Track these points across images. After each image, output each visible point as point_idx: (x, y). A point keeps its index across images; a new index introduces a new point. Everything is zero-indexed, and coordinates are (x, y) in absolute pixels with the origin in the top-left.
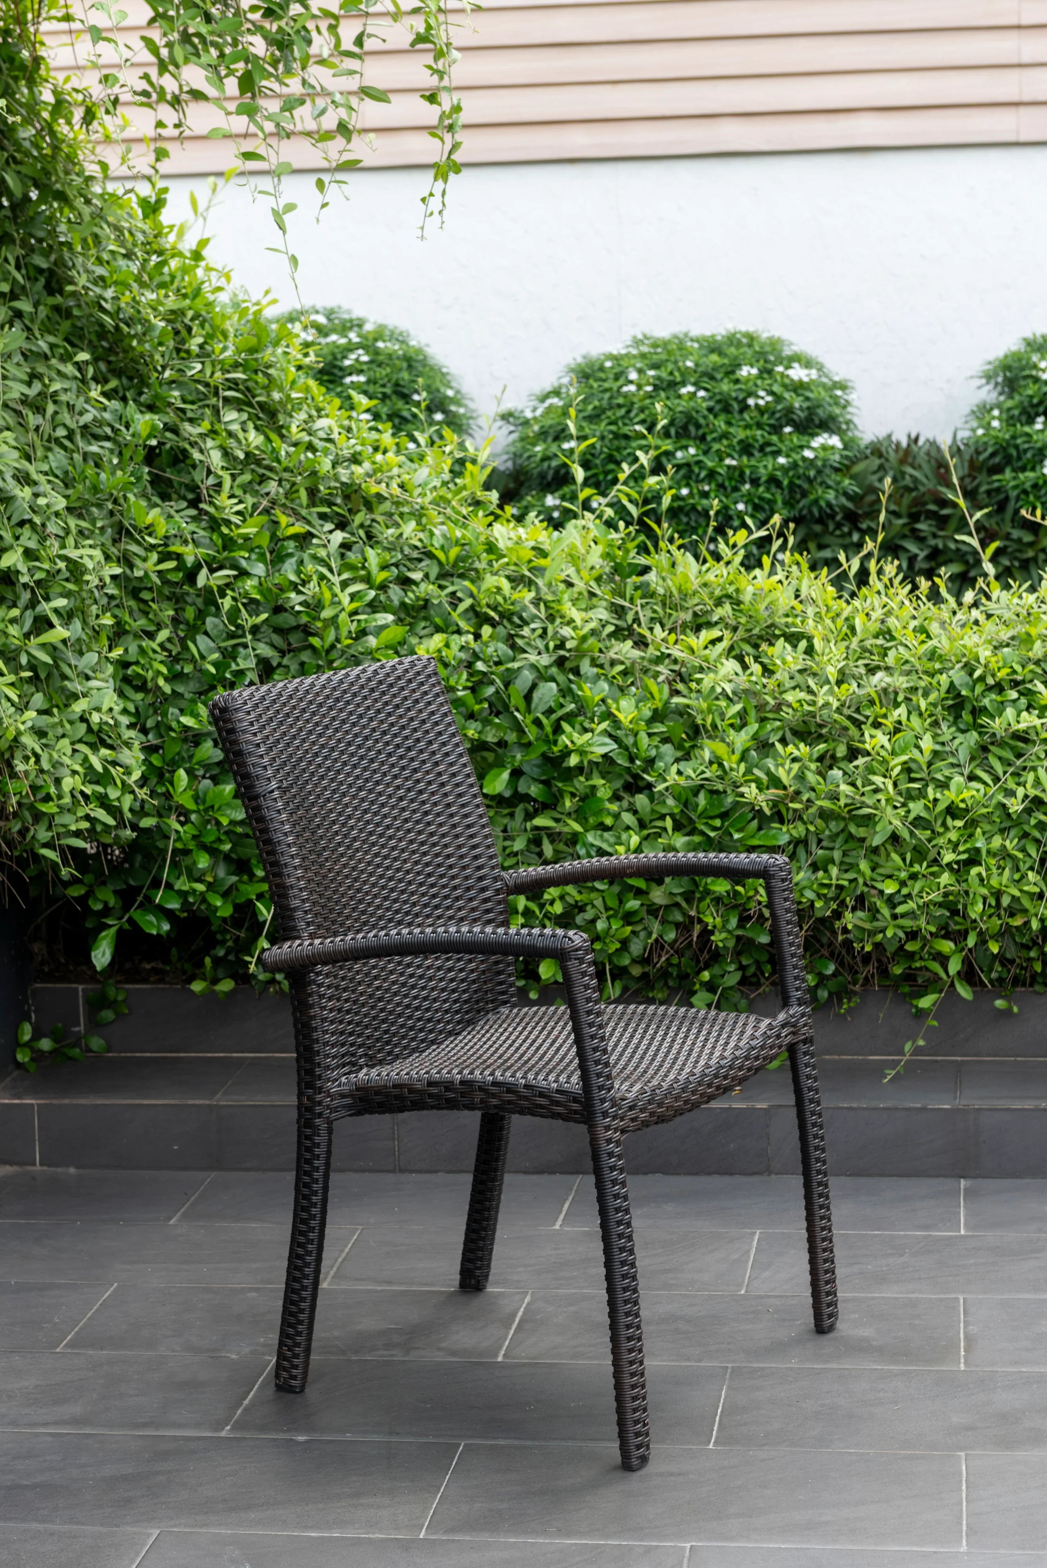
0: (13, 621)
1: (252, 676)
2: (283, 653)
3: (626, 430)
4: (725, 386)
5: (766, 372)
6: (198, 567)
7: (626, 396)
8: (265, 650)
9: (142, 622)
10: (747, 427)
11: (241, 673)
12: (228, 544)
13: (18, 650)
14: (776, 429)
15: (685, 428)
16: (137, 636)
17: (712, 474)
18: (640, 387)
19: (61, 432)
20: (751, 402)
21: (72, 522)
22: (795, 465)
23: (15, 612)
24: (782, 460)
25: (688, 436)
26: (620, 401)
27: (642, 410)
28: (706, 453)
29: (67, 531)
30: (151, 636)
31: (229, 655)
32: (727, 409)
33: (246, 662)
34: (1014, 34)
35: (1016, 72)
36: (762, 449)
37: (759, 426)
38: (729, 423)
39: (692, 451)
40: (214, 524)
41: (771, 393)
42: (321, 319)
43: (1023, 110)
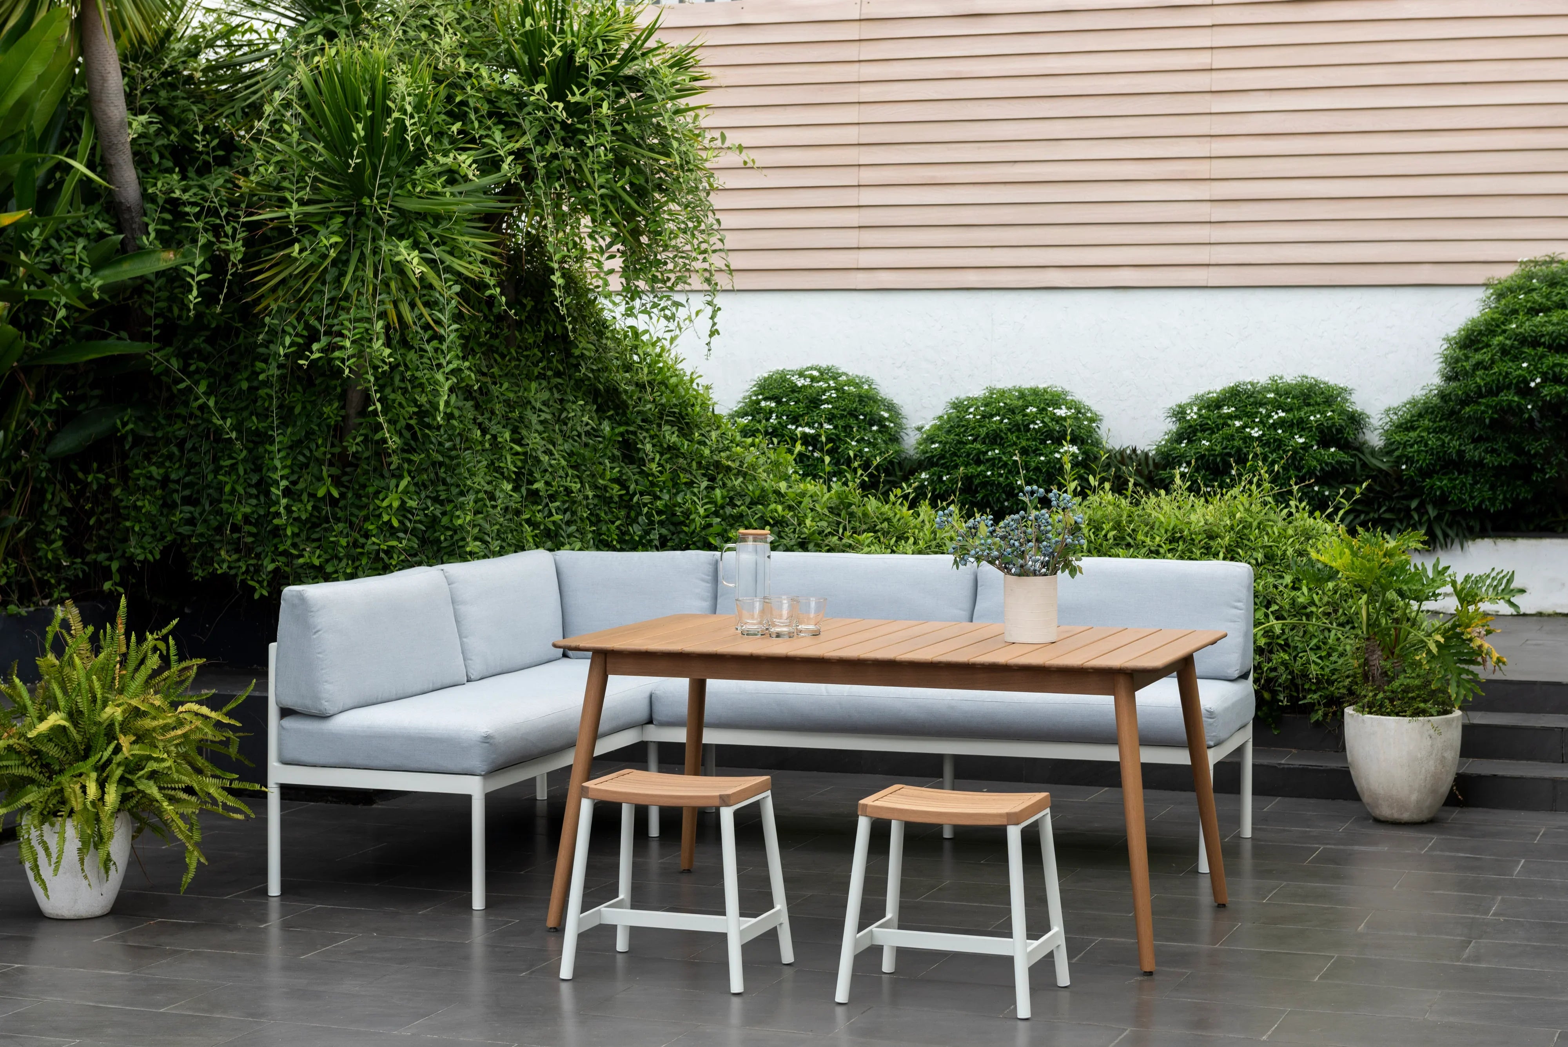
0: (539, 511)
1: (657, 543)
2: (673, 534)
3: (964, 439)
4: (1019, 418)
5: (1042, 410)
6: (634, 494)
7: (967, 420)
8: (664, 531)
9: (610, 516)
10: (1028, 440)
11: (651, 541)
12: (652, 484)
13: (540, 523)
14: (1043, 442)
15: (995, 439)
16: (606, 523)
17: (1005, 465)
18: (975, 416)
19: (575, 433)
20: (1032, 426)
21: (570, 472)
22: (1049, 462)
23: (540, 507)
24: (1042, 458)
25: (996, 443)
26: (964, 423)
27: (973, 429)
28: (1004, 453)
29: (567, 475)
30: (613, 523)
31: (647, 533)
32: (1019, 430)
33: (654, 536)
34: (1208, 226)
35: (1208, 247)
36: (1034, 451)
37: (1035, 440)
38: (1018, 438)
39: (997, 451)
40: (647, 475)
41: (1043, 422)
42: (816, 373)
43: (1211, 268)
